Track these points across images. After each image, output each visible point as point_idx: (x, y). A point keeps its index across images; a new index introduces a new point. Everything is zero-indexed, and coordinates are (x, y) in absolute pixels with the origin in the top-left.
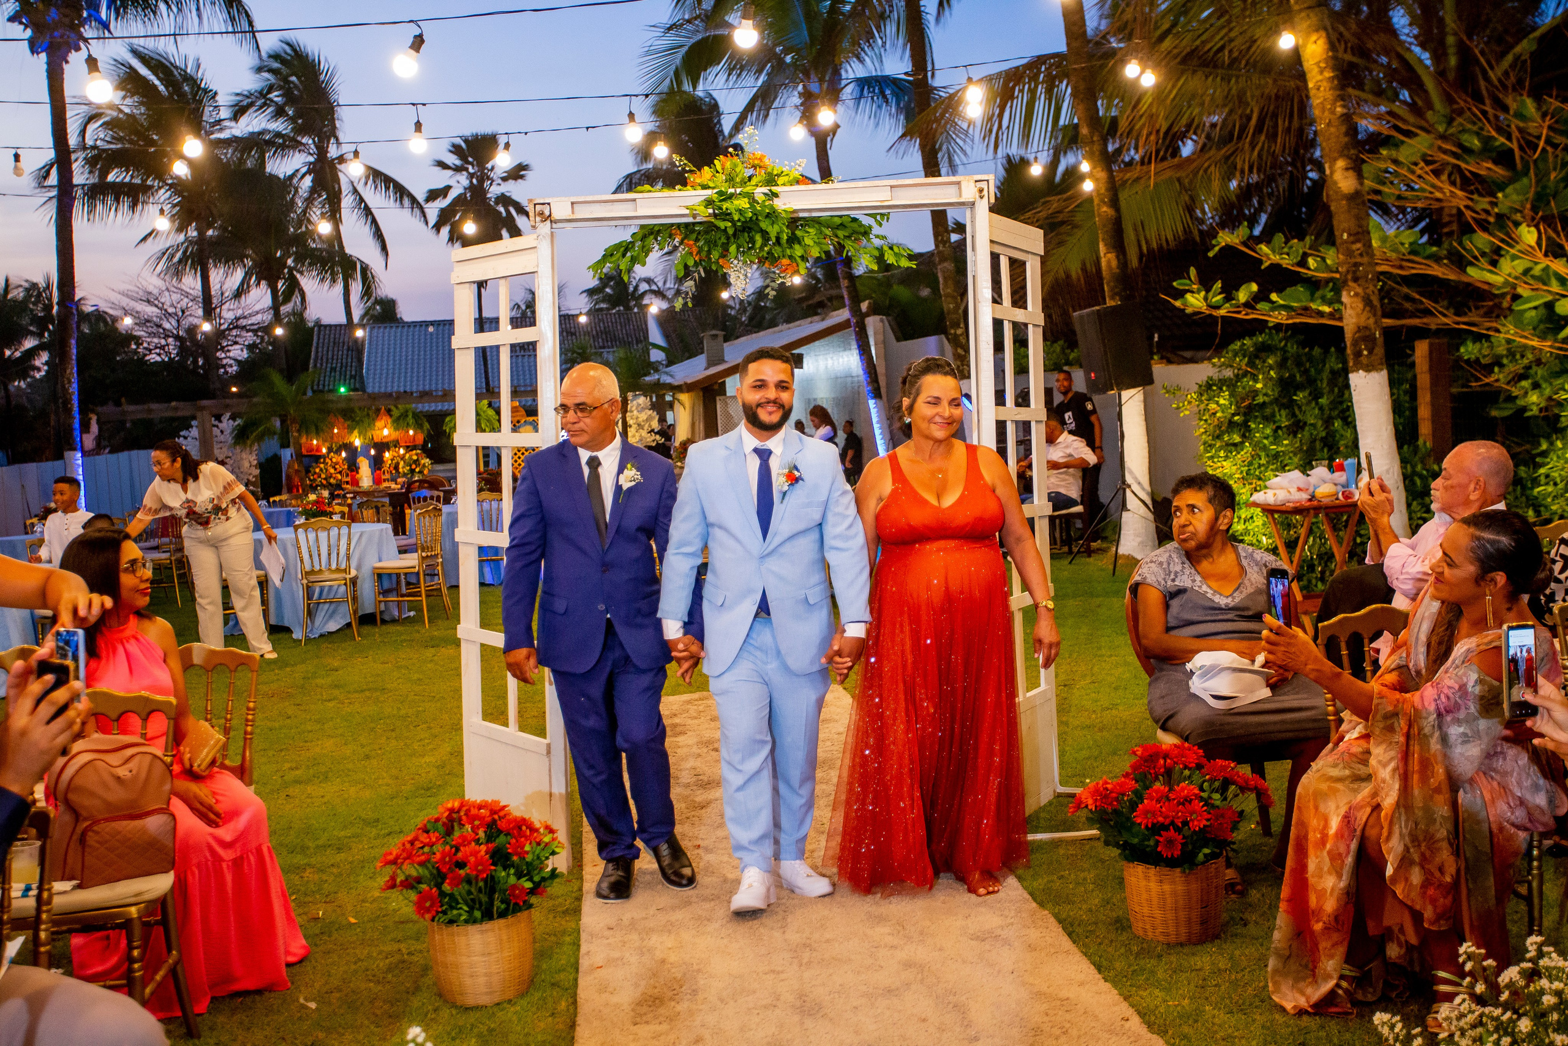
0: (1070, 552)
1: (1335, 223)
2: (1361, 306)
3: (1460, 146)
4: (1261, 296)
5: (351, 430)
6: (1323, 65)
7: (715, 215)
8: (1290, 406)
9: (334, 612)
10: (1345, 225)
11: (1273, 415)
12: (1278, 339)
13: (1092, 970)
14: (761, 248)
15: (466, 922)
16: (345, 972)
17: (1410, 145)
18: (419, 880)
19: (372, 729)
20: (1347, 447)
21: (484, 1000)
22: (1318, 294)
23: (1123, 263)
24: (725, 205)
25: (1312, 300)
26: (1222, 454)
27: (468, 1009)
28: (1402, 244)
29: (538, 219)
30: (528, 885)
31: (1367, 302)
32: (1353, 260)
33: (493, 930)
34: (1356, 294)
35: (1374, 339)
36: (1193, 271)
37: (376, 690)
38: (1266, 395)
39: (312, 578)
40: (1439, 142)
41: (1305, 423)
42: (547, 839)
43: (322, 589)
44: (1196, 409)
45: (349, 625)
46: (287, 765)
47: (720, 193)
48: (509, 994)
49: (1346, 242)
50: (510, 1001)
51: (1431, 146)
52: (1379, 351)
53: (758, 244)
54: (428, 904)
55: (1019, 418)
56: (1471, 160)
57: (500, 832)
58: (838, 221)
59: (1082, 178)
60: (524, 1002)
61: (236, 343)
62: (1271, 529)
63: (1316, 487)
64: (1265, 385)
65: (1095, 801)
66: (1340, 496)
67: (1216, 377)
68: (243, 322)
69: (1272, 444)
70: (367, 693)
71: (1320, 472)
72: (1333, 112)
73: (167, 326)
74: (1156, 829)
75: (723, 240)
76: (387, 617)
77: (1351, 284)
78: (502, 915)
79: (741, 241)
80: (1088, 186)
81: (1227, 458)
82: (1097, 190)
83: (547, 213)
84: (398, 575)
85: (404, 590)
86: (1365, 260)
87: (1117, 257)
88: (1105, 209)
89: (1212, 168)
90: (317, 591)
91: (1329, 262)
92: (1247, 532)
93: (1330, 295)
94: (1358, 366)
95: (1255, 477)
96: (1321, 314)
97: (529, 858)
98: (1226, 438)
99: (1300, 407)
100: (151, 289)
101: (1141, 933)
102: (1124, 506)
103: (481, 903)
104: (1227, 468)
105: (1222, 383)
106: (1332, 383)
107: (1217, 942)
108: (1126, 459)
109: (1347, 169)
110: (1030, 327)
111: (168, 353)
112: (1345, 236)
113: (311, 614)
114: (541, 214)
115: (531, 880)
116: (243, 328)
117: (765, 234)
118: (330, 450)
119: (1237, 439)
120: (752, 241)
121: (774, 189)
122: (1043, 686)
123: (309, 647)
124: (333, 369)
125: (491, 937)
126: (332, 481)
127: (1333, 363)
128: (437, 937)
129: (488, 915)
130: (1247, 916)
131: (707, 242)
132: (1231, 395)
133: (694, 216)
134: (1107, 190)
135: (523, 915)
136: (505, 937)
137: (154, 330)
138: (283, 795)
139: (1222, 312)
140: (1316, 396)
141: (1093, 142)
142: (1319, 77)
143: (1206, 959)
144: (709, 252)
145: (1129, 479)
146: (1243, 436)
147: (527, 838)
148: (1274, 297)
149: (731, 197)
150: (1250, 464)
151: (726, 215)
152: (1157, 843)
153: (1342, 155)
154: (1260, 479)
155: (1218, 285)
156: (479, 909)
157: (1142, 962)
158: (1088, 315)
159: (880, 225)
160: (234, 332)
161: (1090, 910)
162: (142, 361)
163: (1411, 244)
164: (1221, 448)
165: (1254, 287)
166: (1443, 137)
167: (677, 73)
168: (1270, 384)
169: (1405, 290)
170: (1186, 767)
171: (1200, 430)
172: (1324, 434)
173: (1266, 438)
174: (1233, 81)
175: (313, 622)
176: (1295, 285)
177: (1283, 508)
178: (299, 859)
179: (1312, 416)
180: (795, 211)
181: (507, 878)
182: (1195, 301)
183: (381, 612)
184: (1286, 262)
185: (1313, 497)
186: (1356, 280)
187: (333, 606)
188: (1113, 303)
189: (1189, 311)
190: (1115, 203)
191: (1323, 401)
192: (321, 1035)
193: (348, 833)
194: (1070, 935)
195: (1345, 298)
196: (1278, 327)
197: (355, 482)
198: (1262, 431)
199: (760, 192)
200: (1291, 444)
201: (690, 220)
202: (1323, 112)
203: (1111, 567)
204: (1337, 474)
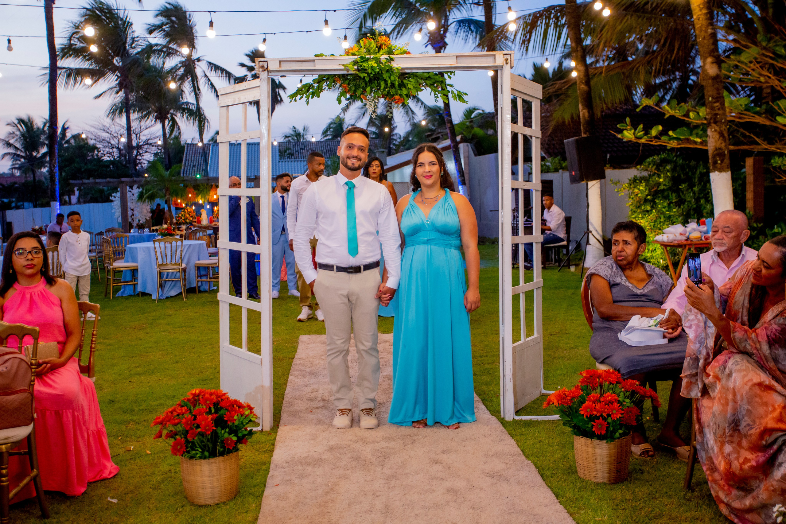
0: (559, 266)
1: (705, 92)
2: (718, 136)
3: (774, 53)
4: (664, 133)
5: (197, 195)
6: (701, 6)
7: (358, 70)
8: (678, 191)
9: (174, 286)
10: (711, 93)
11: (668, 196)
12: (672, 156)
13: (553, 497)
14: (384, 90)
15: (200, 457)
16: (138, 482)
17: (748, 53)
18: (176, 434)
19: (183, 347)
20: (707, 213)
21: (209, 502)
22: (695, 132)
23: (592, 114)
24: (364, 64)
25: (691, 135)
26: (640, 216)
27: (201, 506)
28: (741, 105)
29: (261, 70)
30: (235, 438)
31: (721, 134)
32: (714, 112)
33: (215, 463)
34: (715, 130)
35: (724, 155)
36: (628, 120)
37: (189, 326)
38: (665, 185)
39: (162, 268)
40: (764, 52)
41: (685, 201)
42: (247, 413)
43: (168, 273)
44: (627, 192)
45: (181, 293)
46: (134, 365)
47: (362, 58)
48: (224, 499)
49: (711, 102)
50: (224, 503)
51: (758, 54)
52: (727, 161)
53: (382, 87)
54: (179, 447)
55: (525, 188)
56: (780, 61)
57: (221, 408)
58: (426, 75)
59: (570, 70)
60: (232, 504)
61: (147, 152)
62: (666, 256)
63: (690, 233)
64: (664, 180)
65: (558, 401)
66: (703, 238)
67: (638, 175)
68: (150, 142)
69: (667, 211)
70: (184, 329)
71: (693, 225)
72: (706, 32)
73: (113, 142)
74: (591, 418)
75: (363, 84)
76: (202, 289)
77: (712, 125)
78: (222, 454)
79: (373, 85)
80: (574, 74)
81: (643, 218)
82: (578, 77)
83: (266, 67)
84: (208, 268)
85: (211, 276)
86: (721, 112)
87: (589, 112)
88: (583, 86)
89: (641, 67)
90: (166, 274)
91: (701, 114)
92: (652, 257)
93: (701, 133)
94: (715, 169)
95: (658, 228)
96: (695, 143)
97: (236, 423)
98: (643, 208)
99: (683, 192)
100: (105, 124)
101: (582, 476)
102: (588, 242)
103: (209, 448)
104: (643, 222)
105: (642, 179)
106: (700, 180)
107: (626, 483)
108: (590, 217)
109: (713, 63)
110: (534, 138)
111: (113, 156)
112: (710, 99)
113: (161, 286)
114: (263, 67)
115: (236, 435)
116: (151, 144)
117: (386, 81)
118: (187, 205)
119: (648, 208)
120: (379, 85)
121: (392, 56)
122: (536, 335)
123: (159, 304)
124: (194, 166)
125: (214, 467)
126: (188, 221)
127: (701, 169)
128: (185, 465)
129: (213, 454)
130: (643, 468)
131: (355, 85)
132: (646, 185)
133: (348, 70)
134: (584, 76)
135: (233, 455)
136: (222, 467)
137: (107, 144)
138: (128, 381)
139: (643, 141)
140: (691, 186)
141: (577, 51)
142: (700, 13)
143: (619, 492)
144: (355, 91)
145: (591, 228)
146: (652, 207)
147: (236, 412)
148: (671, 133)
149: (368, 60)
150: (655, 221)
151: (364, 70)
152: (593, 426)
153: (710, 55)
154: (660, 229)
155: (641, 126)
156: (208, 451)
157: (582, 493)
158: (572, 141)
159: (450, 78)
160: (146, 146)
161: (555, 461)
162: (99, 160)
163: (746, 105)
164: (640, 212)
165: (660, 128)
166: (765, 48)
167: (365, 16)
168: (667, 180)
169: (742, 130)
170: (611, 383)
171: (629, 203)
172: (695, 206)
173: (664, 208)
174: (653, 19)
175: (162, 290)
176: (682, 127)
177: (672, 244)
178: (128, 417)
179: (689, 197)
180: (403, 69)
181: (224, 434)
182: (628, 135)
183: (199, 287)
184: (678, 114)
185: (688, 239)
186: (715, 122)
187: (173, 283)
188: (585, 136)
189: (625, 140)
190: (588, 83)
191: (695, 189)
192: (116, 519)
193: (157, 403)
194: (542, 476)
195: (709, 132)
196: (672, 149)
197: (199, 222)
198: (661, 204)
199: (384, 58)
200: (678, 211)
201: (345, 72)
202: (701, 32)
203: (580, 274)
204: (702, 226)
